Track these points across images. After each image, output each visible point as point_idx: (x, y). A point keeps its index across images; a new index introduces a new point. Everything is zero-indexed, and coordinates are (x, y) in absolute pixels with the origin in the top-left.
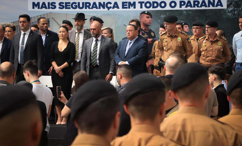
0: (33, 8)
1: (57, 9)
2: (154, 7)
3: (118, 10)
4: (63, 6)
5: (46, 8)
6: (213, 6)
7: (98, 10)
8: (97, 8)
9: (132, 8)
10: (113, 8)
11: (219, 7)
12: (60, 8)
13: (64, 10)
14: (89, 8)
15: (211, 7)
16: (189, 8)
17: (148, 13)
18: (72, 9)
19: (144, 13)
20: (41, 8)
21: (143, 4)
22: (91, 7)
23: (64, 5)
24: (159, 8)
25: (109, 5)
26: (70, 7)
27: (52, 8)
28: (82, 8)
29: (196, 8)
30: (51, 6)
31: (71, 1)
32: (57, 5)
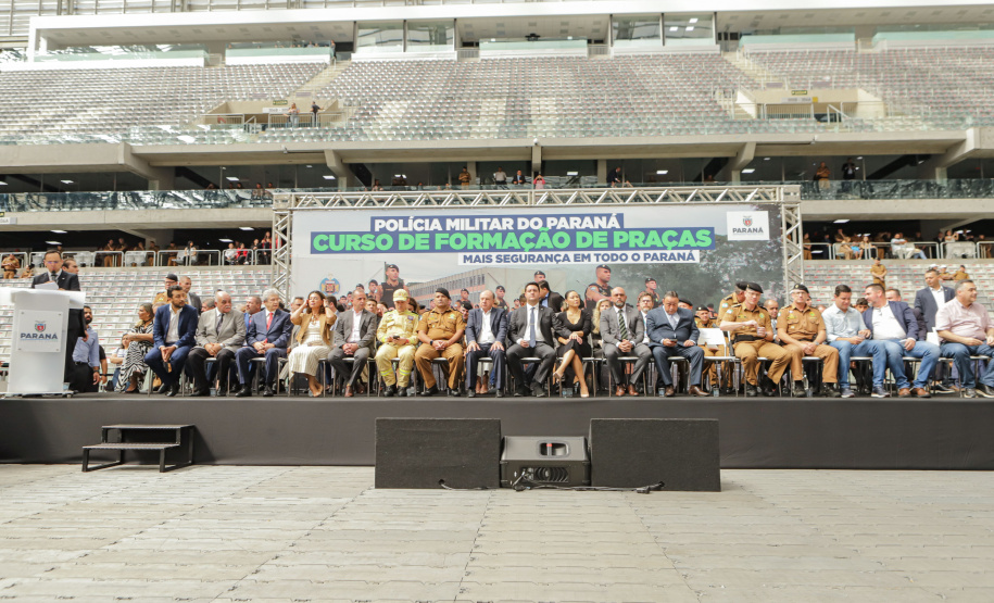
0: (465, 262)
1: (494, 263)
2: (613, 260)
4: (501, 259)
5: (480, 262)
6: (684, 259)
7: (545, 263)
8: (542, 260)
9: (586, 261)
10: (563, 261)
11: (691, 261)
12: (497, 261)
13: (502, 263)
14: (533, 261)
15: (681, 261)
16: (655, 262)
17: (606, 267)
18: (511, 263)
19: (601, 266)
20: (475, 262)
21: (600, 257)
22: (535, 260)
23: (503, 258)
24: (619, 262)
25: (558, 258)
26: (510, 260)
27: (487, 262)
28: (525, 261)
29: (664, 262)
30: (486, 259)
31: (511, 254)
32: (494, 258)
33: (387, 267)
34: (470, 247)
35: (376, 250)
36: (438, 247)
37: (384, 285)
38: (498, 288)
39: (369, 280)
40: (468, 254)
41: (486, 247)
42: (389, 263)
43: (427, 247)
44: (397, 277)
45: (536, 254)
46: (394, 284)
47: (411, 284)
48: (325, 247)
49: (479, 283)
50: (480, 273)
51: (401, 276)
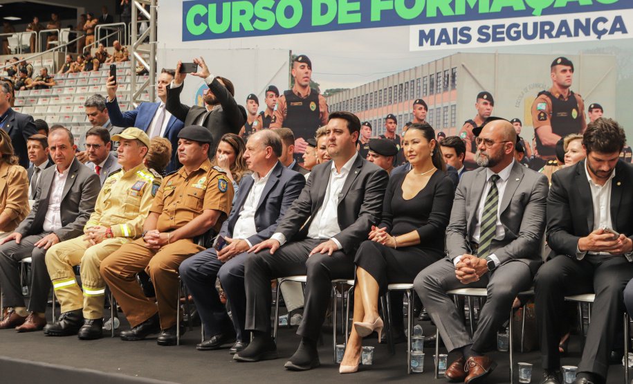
0: (421, 44)
1: (474, 43)
3: (625, 36)
4: (487, 35)
5: (449, 43)
7: (573, 39)
8: (569, 35)
10: (612, 32)
12: (480, 40)
13: (490, 43)
14: (551, 36)
18: (507, 42)
20: (438, 43)
22: (554, 33)
23: (490, 31)
25: (601, 26)
26: (505, 35)
27: (461, 41)
28: (533, 37)
30: (459, 37)
31: (507, 22)
32: (475, 34)
33: (294, 60)
34: (431, 13)
35: (277, 30)
36: (375, 16)
37: (289, 95)
38: (481, 96)
39: (265, 86)
40: (427, 28)
41: (460, 10)
42: (296, 53)
43: (357, 18)
44: (307, 78)
45: (556, 19)
46: (304, 93)
47: (332, 92)
48: (202, 28)
49: (446, 88)
50: (447, 67)
51: (315, 78)
